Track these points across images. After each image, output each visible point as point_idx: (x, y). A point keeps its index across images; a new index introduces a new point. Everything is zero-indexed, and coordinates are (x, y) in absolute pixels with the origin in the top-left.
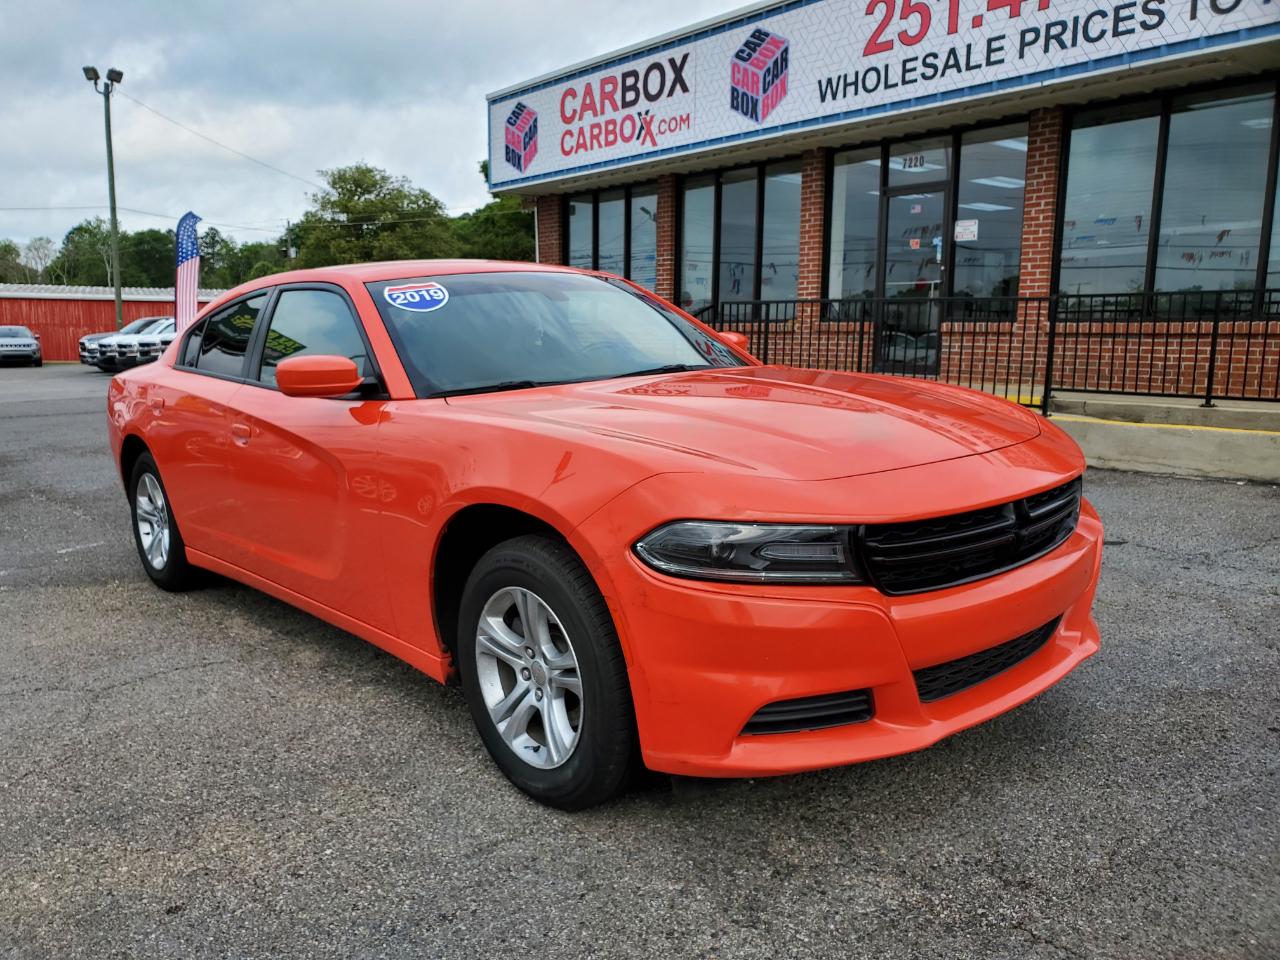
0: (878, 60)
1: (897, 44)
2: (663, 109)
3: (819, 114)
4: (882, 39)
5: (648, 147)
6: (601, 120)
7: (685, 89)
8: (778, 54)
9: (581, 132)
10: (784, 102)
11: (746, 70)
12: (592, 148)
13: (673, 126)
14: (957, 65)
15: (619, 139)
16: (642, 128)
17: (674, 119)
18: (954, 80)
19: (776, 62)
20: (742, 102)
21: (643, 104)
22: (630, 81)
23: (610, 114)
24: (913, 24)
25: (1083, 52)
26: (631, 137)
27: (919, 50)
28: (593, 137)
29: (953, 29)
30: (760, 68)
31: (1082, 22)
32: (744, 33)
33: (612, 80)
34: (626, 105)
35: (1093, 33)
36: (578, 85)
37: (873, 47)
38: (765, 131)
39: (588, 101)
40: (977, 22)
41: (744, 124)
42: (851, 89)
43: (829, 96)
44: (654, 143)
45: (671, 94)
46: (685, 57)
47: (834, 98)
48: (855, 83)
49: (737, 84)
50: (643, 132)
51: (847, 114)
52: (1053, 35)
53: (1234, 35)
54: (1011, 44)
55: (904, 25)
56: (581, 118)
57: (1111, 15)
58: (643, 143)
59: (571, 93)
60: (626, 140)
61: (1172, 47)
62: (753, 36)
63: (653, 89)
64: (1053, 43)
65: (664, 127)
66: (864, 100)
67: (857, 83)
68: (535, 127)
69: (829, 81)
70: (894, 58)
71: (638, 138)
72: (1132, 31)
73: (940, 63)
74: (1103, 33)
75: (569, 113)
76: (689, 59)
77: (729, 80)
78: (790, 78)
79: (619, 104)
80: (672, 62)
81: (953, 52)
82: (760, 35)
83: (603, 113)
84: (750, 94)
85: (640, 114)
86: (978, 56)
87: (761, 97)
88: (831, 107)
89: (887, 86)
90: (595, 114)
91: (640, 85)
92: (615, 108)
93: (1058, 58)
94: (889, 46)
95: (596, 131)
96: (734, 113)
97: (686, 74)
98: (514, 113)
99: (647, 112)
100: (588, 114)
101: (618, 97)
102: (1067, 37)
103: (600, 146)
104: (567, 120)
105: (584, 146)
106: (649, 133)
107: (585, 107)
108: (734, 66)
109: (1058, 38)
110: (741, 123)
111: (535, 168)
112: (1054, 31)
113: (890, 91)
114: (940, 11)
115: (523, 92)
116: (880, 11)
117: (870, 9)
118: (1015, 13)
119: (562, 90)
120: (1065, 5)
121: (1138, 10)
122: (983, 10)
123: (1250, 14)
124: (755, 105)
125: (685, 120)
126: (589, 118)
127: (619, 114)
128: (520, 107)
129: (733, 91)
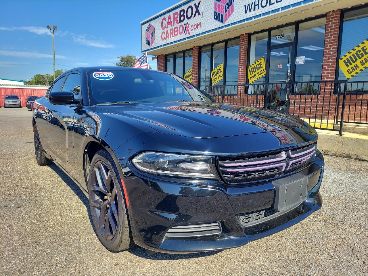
2: (192, 22)
3: (245, 18)
5: (188, 36)
6: (173, 27)
7: (199, 14)
9: (167, 32)
10: (232, 15)
11: (219, 5)
12: (170, 37)
13: (195, 27)
15: (179, 33)
16: (186, 29)
17: (196, 25)
19: (230, 1)
20: (218, 17)
21: (186, 21)
22: (182, 13)
26: (182, 32)
28: (171, 33)
30: (224, 3)
33: (177, 13)
36: (167, 16)
38: (226, 26)
39: (169, 22)
42: (257, 7)
44: (189, 34)
46: (199, 3)
47: (250, 11)
48: (258, 5)
49: (217, 10)
50: (186, 31)
56: (167, 28)
58: (186, 34)
59: (164, 19)
60: (181, 34)
63: (189, 15)
65: (192, 28)
66: (261, 11)
68: (154, 31)
71: (184, 33)
75: (164, 26)
76: (201, 3)
77: (213, 9)
78: (235, 6)
79: (179, 21)
80: (195, 5)
83: (174, 25)
84: (220, 13)
85: (185, 24)
87: (224, 14)
88: (249, 14)
89: (270, 4)
91: (185, 14)
95: (172, 31)
96: (215, 21)
97: (200, 9)
98: (148, 27)
99: (187, 23)
100: (169, 26)
101: (178, 19)
103: (173, 36)
104: (163, 29)
105: (168, 37)
106: (188, 30)
107: (168, 23)
108: (216, 4)
110: (217, 24)
111: (154, 44)
113: (271, 6)
115: (151, 20)
124: (222, 16)
125: (199, 25)
126: (170, 27)
127: (179, 25)
129: (215, 13)
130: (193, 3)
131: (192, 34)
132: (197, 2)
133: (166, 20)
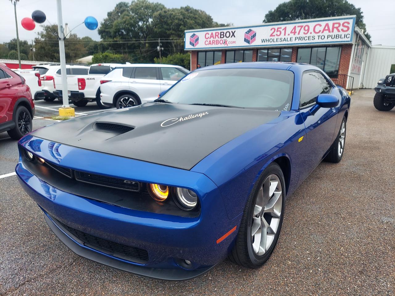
0: (273, 38)
1: (276, 35)
2: (230, 40)
3: (262, 45)
4: (273, 35)
5: (226, 46)
6: (215, 40)
7: (234, 37)
8: (254, 34)
9: (210, 41)
10: (255, 42)
11: (247, 36)
13: (232, 43)
14: (285, 40)
15: (219, 43)
17: (232, 41)
18: (284, 42)
19: (253, 35)
20: (246, 40)
21: (225, 38)
22: (222, 34)
24: (278, 33)
25: (304, 41)
26: (222, 43)
27: (280, 37)
29: (285, 35)
30: (250, 36)
31: (304, 38)
32: (248, 29)
33: (218, 33)
34: (221, 37)
35: (305, 39)
36: (209, 32)
37: (271, 35)
38: (251, 46)
39: (212, 36)
40: (289, 35)
41: (247, 44)
42: (267, 41)
43: (263, 41)
44: (227, 45)
45: (232, 37)
46: (235, 31)
47: (264, 42)
50: (225, 43)
51: (266, 45)
52: (300, 39)
53: (323, 42)
54: (294, 39)
55: (277, 33)
56: (210, 38)
57: (308, 37)
58: (225, 44)
61: (316, 43)
63: (227, 36)
64: (300, 40)
66: (269, 43)
67: (269, 41)
69: (264, 40)
70: (275, 38)
72: (311, 40)
73: (283, 40)
74: (307, 40)
75: (207, 37)
80: (232, 32)
81: (285, 38)
82: (250, 30)
83: (215, 38)
84: (248, 39)
85: (224, 40)
86: (289, 39)
90: (214, 38)
91: (225, 35)
92: (218, 38)
93: (300, 42)
94: (274, 36)
95: (214, 42)
96: (245, 42)
97: (235, 34)
101: (219, 36)
102: (302, 39)
103: (214, 44)
104: (206, 39)
105: (211, 44)
106: (226, 43)
108: (245, 35)
110: (246, 44)
111: (197, 46)
112: (300, 38)
113: (274, 43)
114: (283, 32)
115: (195, 32)
116: (273, 30)
117: (271, 30)
118: (294, 34)
119: (205, 33)
120: (302, 35)
121: (312, 37)
122: (290, 33)
123: (326, 40)
124: (249, 41)
125: (234, 42)
126: (212, 39)
127: (220, 39)
128: (194, 34)
129: (245, 38)
130: (230, 31)
131: (229, 45)
132: (233, 30)
133: (208, 34)
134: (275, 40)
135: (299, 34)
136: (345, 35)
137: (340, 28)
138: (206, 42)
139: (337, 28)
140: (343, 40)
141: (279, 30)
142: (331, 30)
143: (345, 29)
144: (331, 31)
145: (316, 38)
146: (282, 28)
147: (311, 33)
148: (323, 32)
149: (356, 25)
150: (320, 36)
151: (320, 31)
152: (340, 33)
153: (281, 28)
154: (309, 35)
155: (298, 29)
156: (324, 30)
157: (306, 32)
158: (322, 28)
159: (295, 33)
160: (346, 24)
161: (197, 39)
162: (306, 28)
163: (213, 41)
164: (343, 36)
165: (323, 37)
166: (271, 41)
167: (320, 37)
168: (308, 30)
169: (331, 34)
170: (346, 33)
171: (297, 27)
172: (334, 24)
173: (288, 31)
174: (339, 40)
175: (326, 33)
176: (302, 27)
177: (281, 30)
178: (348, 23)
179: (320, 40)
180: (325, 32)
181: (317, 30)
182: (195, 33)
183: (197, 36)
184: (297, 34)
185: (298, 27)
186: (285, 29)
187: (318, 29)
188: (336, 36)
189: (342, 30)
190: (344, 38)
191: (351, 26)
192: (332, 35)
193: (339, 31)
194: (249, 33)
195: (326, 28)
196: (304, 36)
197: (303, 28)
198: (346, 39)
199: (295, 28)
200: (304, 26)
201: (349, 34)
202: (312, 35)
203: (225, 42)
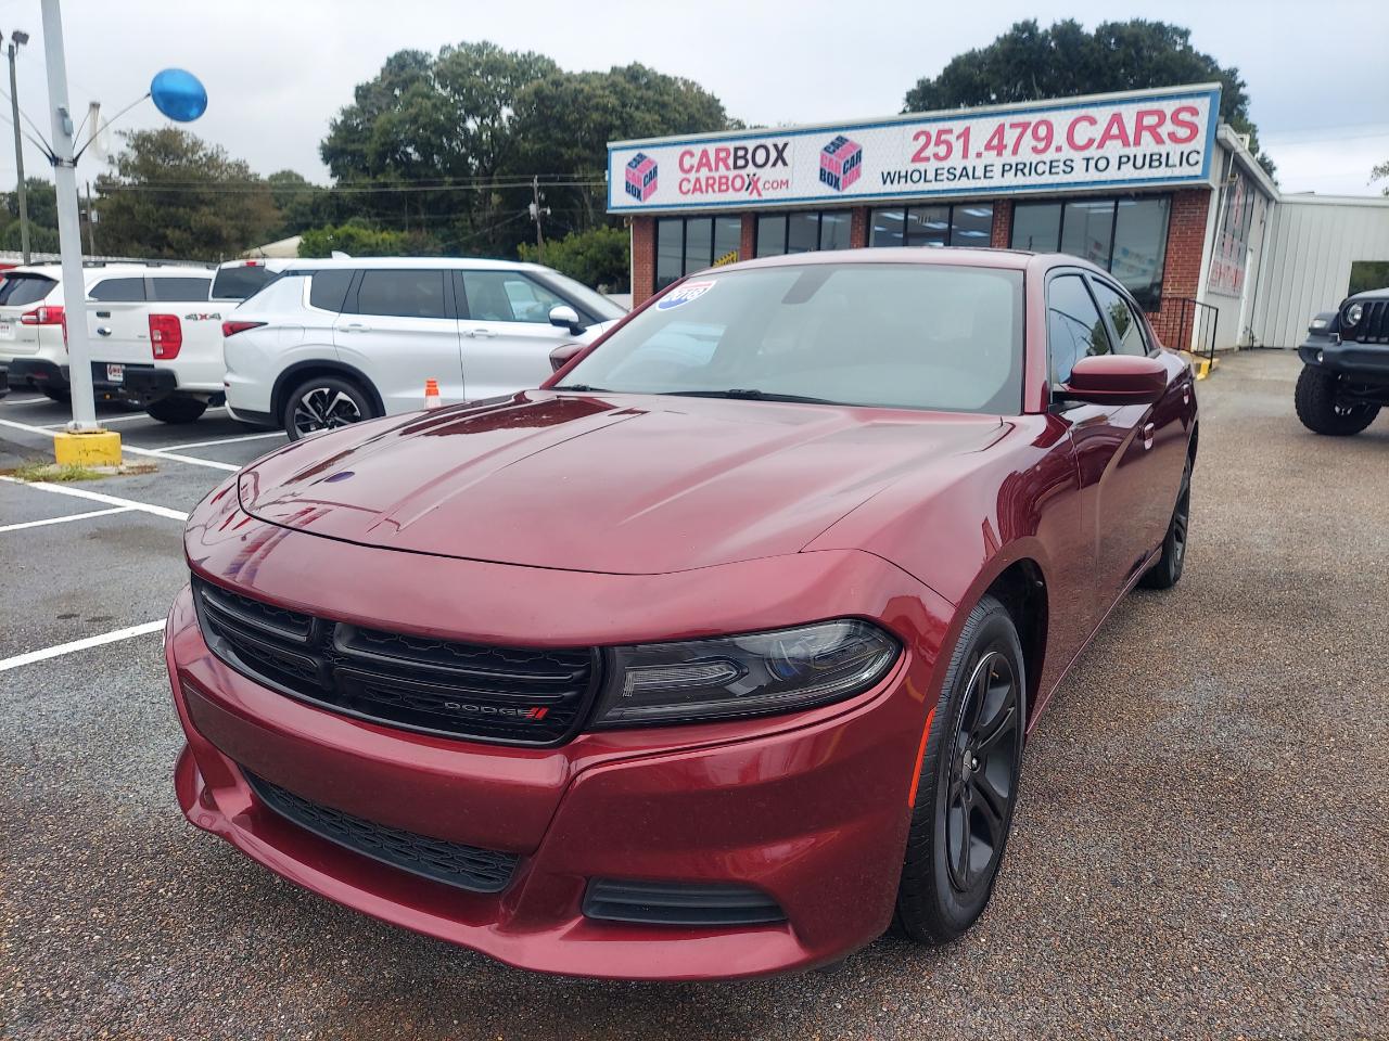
0: (921, 166)
1: (932, 159)
2: (767, 174)
3: (882, 191)
4: (923, 155)
5: (755, 197)
6: (716, 175)
7: (785, 164)
8: (855, 153)
9: (698, 180)
10: (858, 181)
11: (831, 160)
12: (707, 191)
13: (775, 185)
14: (967, 175)
15: (731, 189)
17: (776, 181)
18: (964, 183)
19: (853, 157)
21: (751, 169)
22: (741, 153)
23: (722, 170)
24: (942, 150)
25: (1034, 179)
26: (742, 187)
27: (946, 164)
28: (708, 185)
29: (965, 155)
30: (842, 159)
31: (1033, 166)
32: (832, 136)
33: (726, 150)
34: (736, 167)
35: (1040, 171)
36: (696, 149)
37: (917, 158)
38: (843, 197)
39: (704, 160)
40: (979, 155)
41: (831, 191)
42: (903, 180)
43: (889, 180)
44: (760, 195)
45: (774, 165)
46: (786, 145)
47: (892, 182)
48: (906, 177)
49: (825, 166)
50: (751, 187)
51: (899, 194)
52: (1019, 169)
53: (1105, 182)
54: (997, 170)
55: (937, 150)
56: (698, 171)
57: (1048, 164)
58: (751, 193)
59: (689, 153)
60: (737, 190)
61: (1076, 184)
62: (837, 139)
63: (760, 161)
64: (1019, 173)
65: (768, 185)
66: (910, 187)
67: (908, 177)
68: (655, 171)
69: (889, 173)
70: (931, 166)
71: (747, 189)
72: (1058, 173)
73: (958, 173)
74: (1044, 172)
75: (687, 166)
76: (788, 146)
77: (819, 163)
78: (863, 168)
79: (732, 166)
80: (776, 146)
81: (965, 168)
82: (841, 140)
83: (717, 169)
84: (834, 173)
85: (748, 175)
86: (980, 172)
87: (842, 177)
88: (889, 188)
89: (925, 181)
90: (710, 170)
91: (749, 157)
92: (727, 168)
93: (1021, 180)
94: (928, 159)
95: (711, 182)
96: (821, 183)
97: (785, 155)
98: (635, 160)
99: (754, 175)
100: (705, 169)
101: (731, 162)
102: (1026, 171)
103: (714, 191)
104: (685, 171)
105: (701, 190)
106: (756, 187)
107: (700, 165)
108: (823, 157)
109: (1022, 170)
110: (825, 190)
111: (653, 199)
112: (1020, 167)
113: (927, 184)
114: (958, 146)
115: (643, 147)
116: (923, 139)
117: (916, 137)
118: (1000, 154)
119: (680, 150)
120: (1026, 155)
121: (1061, 164)
122: (982, 149)
123: (1112, 173)
124: (837, 179)
125: (785, 184)
126: (704, 172)
127: (732, 173)
128: (641, 157)
129: (821, 170)
130: (769, 142)
131: (766, 195)
132: (780, 142)
133: (692, 155)
134: (931, 176)
135: (1015, 152)
136: (1182, 153)
137: (1164, 131)
138: (685, 183)
139: (1152, 130)
140: (1177, 172)
141: (943, 137)
142: (1131, 139)
143: (1183, 132)
144: (1132, 143)
145: (1079, 165)
146: (956, 133)
147: (1059, 149)
148: (1101, 146)
149: (1222, 119)
150: (1093, 159)
151: (1091, 142)
152: (1163, 150)
153: (950, 131)
154: (1050, 155)
155: (1010, 136)
156: (1107, 136)
157: (1041, 145)
158: (1097, 132)
159: (1000, 149)
160: (1185, 116)
161: (653, 174)
162: (1042, 131)
163: (707, 179)
164: (1174, 159)
165: (1102, 164)
166: (916, 176)
167: (1092, 163)
168: (1049, 137)
169: (1131, 151)
170: (1186, 148)
171: (1007, 127)
172: (1140, 116)
173: (977, 143)
174: (1162, 172)
175: (1114, 149)
176: (1025, 126)
177: (952, 138)
178: (1194, 112)
179: (1093, 175)
180: (1108, 143)
181: (1080, 139)
182: (645, 152)
183: (651, 162)
184: (1007, 152)
185: (1013, 126)
186: (966, 134)
187: (1083, 133)
188: (1151, 160)
189: (1172, 137)
190: (1181, 164)
191: (1202, 121)
192: (1135, 156)
193: (1159, 140)
194: (837, 151)
195: (1115, 131)
196: (1035, 158)
197: (1029, 132)
198: (1186, 170)
199: (1000, 131)
200: (1033, 125)
201: (1198, 153)
202: (1062, 156)
203: (752, 184)
